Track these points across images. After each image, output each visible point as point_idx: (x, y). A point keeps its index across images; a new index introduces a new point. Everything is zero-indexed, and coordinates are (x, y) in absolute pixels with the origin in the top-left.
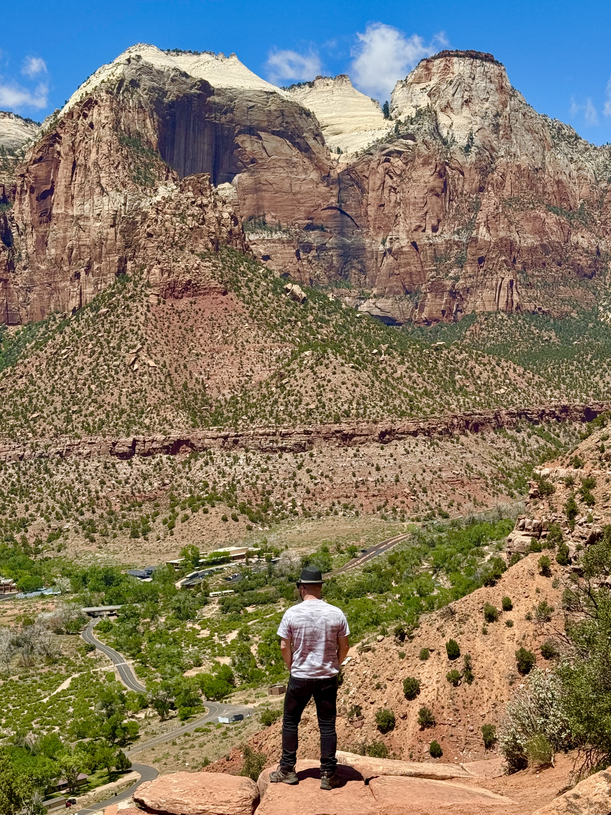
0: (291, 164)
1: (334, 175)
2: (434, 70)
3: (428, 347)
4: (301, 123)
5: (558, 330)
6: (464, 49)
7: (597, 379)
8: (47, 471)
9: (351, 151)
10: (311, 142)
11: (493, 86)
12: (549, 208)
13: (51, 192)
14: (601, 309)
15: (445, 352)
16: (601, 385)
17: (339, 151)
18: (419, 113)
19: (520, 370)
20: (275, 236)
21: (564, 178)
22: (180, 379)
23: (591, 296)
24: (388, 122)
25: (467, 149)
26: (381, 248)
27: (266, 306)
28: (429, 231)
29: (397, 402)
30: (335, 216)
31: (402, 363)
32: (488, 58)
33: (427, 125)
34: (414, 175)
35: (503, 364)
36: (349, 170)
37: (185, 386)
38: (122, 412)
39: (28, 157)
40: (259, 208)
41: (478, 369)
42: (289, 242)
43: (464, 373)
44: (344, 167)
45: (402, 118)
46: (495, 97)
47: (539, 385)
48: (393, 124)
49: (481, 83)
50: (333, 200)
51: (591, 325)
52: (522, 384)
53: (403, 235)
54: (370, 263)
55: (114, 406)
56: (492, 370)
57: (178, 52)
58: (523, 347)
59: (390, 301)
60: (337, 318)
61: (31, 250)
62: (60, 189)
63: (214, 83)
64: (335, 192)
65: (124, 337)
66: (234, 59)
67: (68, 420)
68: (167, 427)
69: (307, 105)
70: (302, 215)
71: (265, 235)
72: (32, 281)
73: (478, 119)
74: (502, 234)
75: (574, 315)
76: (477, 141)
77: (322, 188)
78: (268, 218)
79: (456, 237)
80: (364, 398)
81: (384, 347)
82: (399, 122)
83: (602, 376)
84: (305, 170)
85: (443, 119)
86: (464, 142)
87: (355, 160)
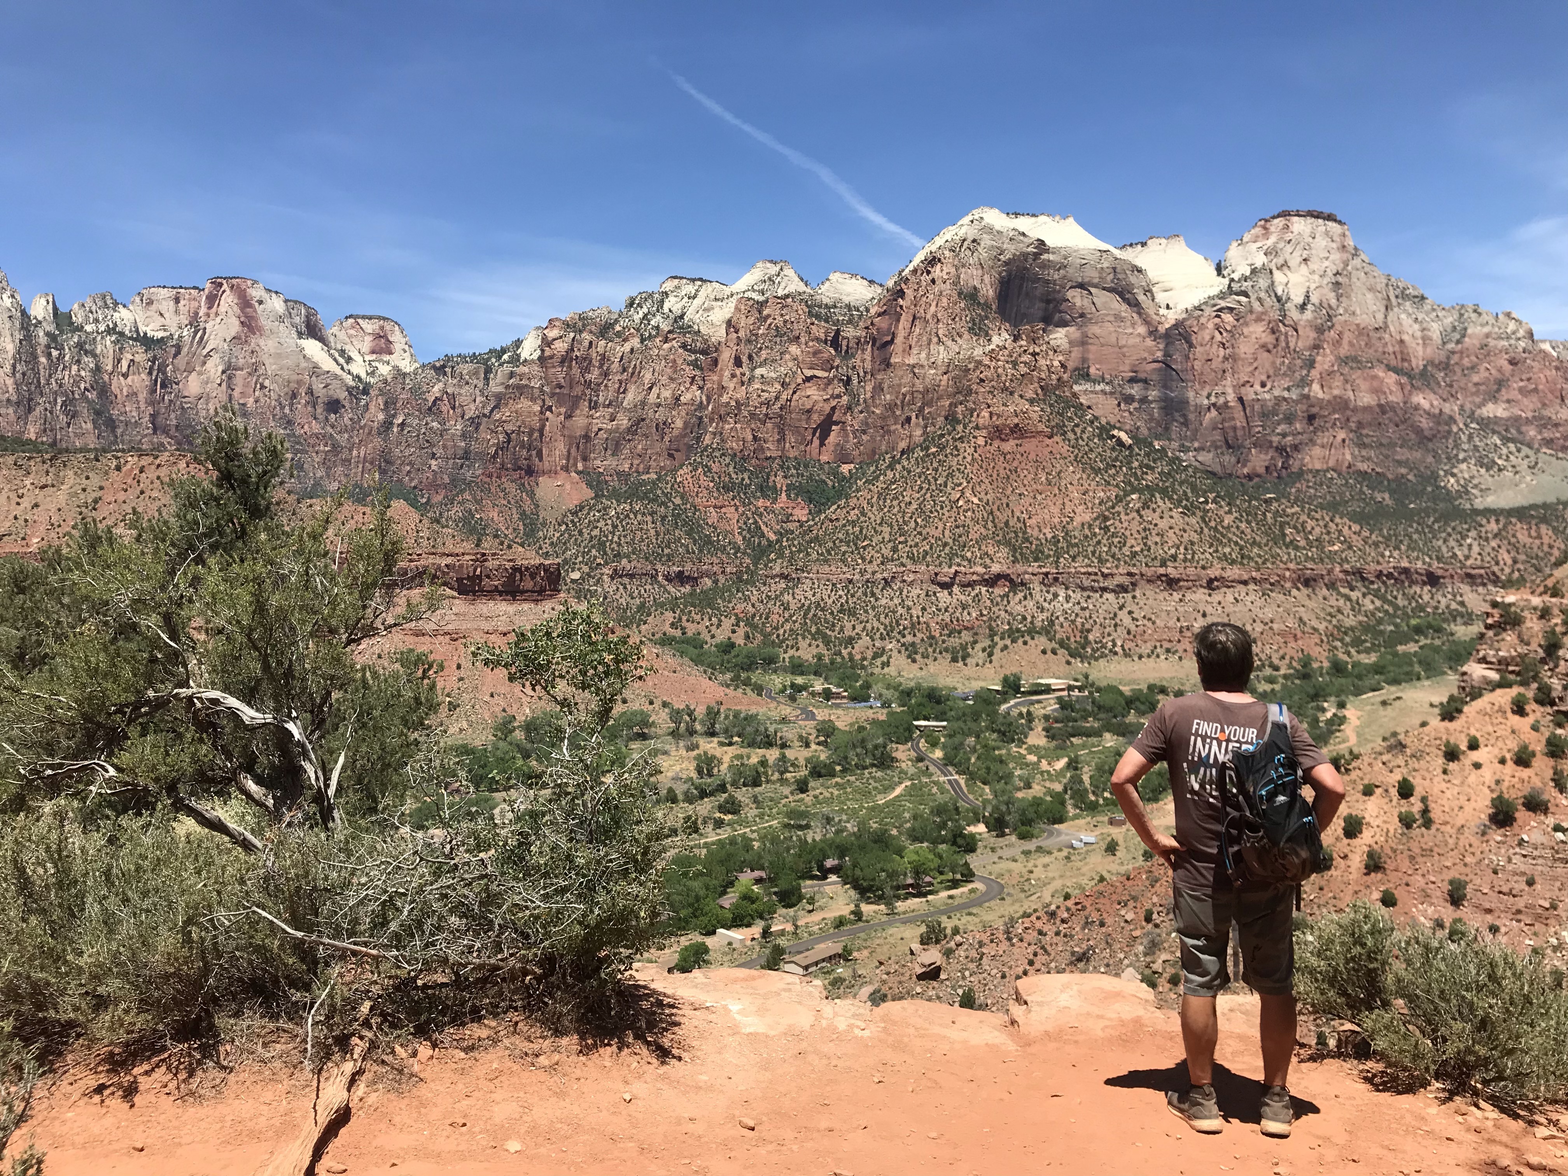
0: (1118, 318)
1: (1162, 329)
2: (1272, 229)
3: (1256, 499)
4: (1133, 279)
5: (1392, 493)
6: (1305, 208)
7: (1440, 542)
8: (873, 594)
9: (1181, 307)
10: (1141, 298)
11: (1334, 245)
12: (1389, 368)
13: (892, 341)
14: (1442, 473)
15: (1275, 504)
16: (1444, 549)
17: (1168, 307)
18: (1254, 271)
19: (1356, 527)
20: (1098, 388)
21: (1405, 337)
22: (1002, 517)
23: (1430, 459)
24: (1220, 279)
25: (1303, 307)
26: (1206, 402)
27: (1091, 450)
28: (1257, 387)
29: (1227, 550)
30: (1160, 370)
31: (1230, 512)
32: (1330, 218)
33: (1263, 283)
34: (1246, 331)
35: (1337, 520)
36: (1178, 325)
37: (1007, 524)
38: (945, 545)
39: (873, 311)
40: (1084, 360)
41: (1310, 524)
42: (1111, 393)
43: (1295, 527)
44: (1173, 322)
45: (1236, 276)
46: (1336, 256)
47: (1376, 544)
48: (1226, 281)
49: (1321, 242)
50: (1159, 354)
51: (1429, 489)
52: (1357, 542)
53: (1230, 390)
54: (1192, 417)
55: (938, 539)
56: (1326, 526)
57: (1017, 214)
58: (1354, 507)
59: (1211, 455)
60: (1162, 467)
61: (869, 395)
62: (899, 340)
63: (1049, 243)
64: (1161, 346)
65: (950, 475)
66: (1071, 220)
67: (895, 550)
68: (988, 561)
69: (1139, 263)
70: (1127, 368)
71: (1088, 386)
72: (867, 424)
73: (1316, 277)
74: (1336, 392)
75: (1410, 477)
76: (1314, 299)
77: (1149, 342)
78: (1092, 371)
79: (1286, 394)
80: (1192, 543)
81: (1212, 496)
82: (1232, 280)
83: (1445, 541)
84: (1133, 325)
85: (1278, 276)
86: (1300, 300)
87: (1184, 316)
